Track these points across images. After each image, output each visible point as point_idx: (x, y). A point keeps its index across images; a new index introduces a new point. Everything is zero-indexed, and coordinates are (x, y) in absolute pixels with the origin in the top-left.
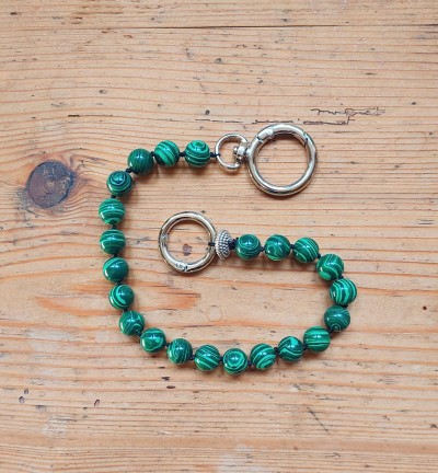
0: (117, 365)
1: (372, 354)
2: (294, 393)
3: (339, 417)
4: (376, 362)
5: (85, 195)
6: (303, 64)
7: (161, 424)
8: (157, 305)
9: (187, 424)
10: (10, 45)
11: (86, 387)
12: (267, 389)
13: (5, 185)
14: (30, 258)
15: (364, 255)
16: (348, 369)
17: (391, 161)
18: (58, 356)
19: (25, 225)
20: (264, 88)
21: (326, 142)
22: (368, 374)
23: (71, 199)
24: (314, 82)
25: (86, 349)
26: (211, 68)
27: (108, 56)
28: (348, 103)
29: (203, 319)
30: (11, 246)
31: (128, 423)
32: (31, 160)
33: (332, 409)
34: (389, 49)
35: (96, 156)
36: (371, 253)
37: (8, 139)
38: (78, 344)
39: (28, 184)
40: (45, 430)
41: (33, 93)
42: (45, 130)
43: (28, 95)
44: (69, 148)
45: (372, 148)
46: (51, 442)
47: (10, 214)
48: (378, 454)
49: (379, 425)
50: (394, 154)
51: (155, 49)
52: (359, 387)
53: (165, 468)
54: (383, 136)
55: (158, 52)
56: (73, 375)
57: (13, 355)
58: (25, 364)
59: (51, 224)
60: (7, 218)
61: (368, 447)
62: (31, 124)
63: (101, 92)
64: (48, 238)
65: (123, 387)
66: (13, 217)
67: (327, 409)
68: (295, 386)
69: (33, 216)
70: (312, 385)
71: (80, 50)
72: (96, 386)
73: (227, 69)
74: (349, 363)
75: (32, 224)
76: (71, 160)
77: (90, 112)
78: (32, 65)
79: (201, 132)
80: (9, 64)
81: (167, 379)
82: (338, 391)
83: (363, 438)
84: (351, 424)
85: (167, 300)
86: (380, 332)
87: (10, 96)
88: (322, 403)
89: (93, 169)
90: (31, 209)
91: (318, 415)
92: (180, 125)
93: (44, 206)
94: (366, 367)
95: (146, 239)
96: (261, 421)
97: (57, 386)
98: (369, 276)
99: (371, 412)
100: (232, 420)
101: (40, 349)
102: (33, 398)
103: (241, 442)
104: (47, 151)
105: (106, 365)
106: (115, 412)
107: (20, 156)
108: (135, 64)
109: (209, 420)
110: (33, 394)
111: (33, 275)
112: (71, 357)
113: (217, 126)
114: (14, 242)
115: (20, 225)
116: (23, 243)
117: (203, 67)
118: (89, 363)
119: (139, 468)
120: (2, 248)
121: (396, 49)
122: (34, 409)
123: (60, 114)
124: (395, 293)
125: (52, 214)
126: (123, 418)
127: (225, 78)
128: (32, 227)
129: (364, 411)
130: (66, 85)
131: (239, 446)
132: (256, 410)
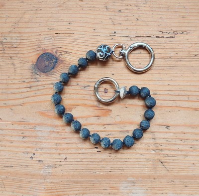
0: (75, 142)
1: (187, 136)
2: (153, 154)
3: (173, 164)
4: (189, 139)
5: (62, 67)
6: (156, 13)
7: (94, 168)
8: (92, 115)
9: (106, 168)
10: (31, 3)
11: (61, 152)
12: (141, 152)
13: (27, 63)
14: (36, 95)
15: (182, 93)
16: (177, 143)
17: (193, 53)
18: (49, 138)
19: (35, 80)
20: (139, 22)
21: (166, 45)
22: (186, 145)
23: (56, 69)
24: (160, 20)
25: (61, 135)
26: (116, 14)
27: (72, 8)
28: (174, 29)
29: (112, 121)
30: (29, 89)
31: (80, 168)
32: (38, 52)
33: (170, 161)
34: (191, 7)
35: (67, 50)
36: (185, 92)
37: (29, 43)
38: (58, 132)
39: (37, 63)
40: (42, 172)
41: (40, 24)
42: (45, 40)
43: (38, 25)
44: (55, 47)
45: (185, 48)
46: (44, 177)
47: (28, 75)
48: (191, 180)
49: (191, 168)
50: (194, 50)
51: (93, 6)
52: (182, 151)
53: (96, 188)
54: (189, 43)
55: (94, 7)
56: (55, 146)
57: (28, 138)
58: (33, 142)
59: (46, 80)
60: (27, 77)
61: (186, 177)
62: (39, 37)
63: (69, 23)
64: (45, 86)
65: (78, 151)
66: (30, 77)
67: (168, 161)
68: (154, 150)
69: (38, 76)
70: (161, 150)
71: (60, 6)
72: (65, 151)
73: (123, 14)
74: (177, 140)
75: (38, 79)
76: (56, 52)
77: (64, 32)
78: (39, 12)
79: (112, 41)
80: (29, 12)
81: (97, 148)
82: (173, 153)
83: (184, 173)
84: (179, 167)
85: (97, 113)
86: (190, 126)
87: (30, 25)
88: (166, 158)
89: (65, 56)
90: (38, 73)
91: (164, 164)
92: (102, 38)
93: (44, 72)
94: (185, 142)
95: (88, 86)
96: (139, 166)
97: (47, 152)
98: (185, 102)
99: (187, 162)
100: (126, 166)
101: (40, 135)
102: (37, 157)
103: (130, 176)
104: (46, 48)
105: (70, 142)
106: (74, 163)
107: (33, 50)
108: (84, 12)
109: (116, 166)
110: (37, 155)
111: (38, 102)
112: (54, 138)
113: (119, 38)
114: (30, 87)
115: (33, 80)
116: (34, 88)
117: (113, 14)
118: (63, 141)
119: (84, 189)
120: (25, 90)
121: (194, 7)
122: (37, 162)
123: (52, 33)
124: (196, 109)
125: (47, 75)
126: (77, 166)
127: (123, 18)
128: (38, 81)
129: (184, 162)
130: (54, 21)
131: (129, 178)
132: (136, 162)
